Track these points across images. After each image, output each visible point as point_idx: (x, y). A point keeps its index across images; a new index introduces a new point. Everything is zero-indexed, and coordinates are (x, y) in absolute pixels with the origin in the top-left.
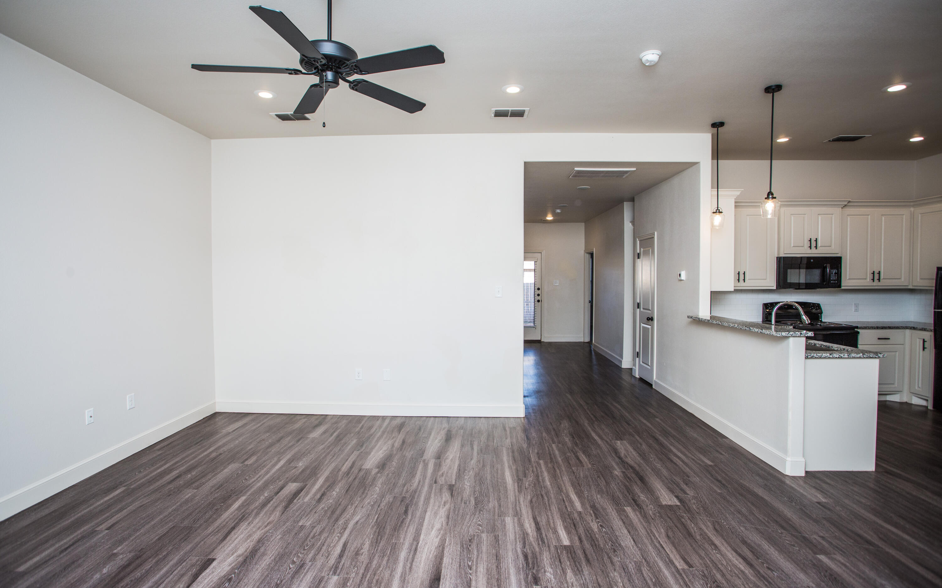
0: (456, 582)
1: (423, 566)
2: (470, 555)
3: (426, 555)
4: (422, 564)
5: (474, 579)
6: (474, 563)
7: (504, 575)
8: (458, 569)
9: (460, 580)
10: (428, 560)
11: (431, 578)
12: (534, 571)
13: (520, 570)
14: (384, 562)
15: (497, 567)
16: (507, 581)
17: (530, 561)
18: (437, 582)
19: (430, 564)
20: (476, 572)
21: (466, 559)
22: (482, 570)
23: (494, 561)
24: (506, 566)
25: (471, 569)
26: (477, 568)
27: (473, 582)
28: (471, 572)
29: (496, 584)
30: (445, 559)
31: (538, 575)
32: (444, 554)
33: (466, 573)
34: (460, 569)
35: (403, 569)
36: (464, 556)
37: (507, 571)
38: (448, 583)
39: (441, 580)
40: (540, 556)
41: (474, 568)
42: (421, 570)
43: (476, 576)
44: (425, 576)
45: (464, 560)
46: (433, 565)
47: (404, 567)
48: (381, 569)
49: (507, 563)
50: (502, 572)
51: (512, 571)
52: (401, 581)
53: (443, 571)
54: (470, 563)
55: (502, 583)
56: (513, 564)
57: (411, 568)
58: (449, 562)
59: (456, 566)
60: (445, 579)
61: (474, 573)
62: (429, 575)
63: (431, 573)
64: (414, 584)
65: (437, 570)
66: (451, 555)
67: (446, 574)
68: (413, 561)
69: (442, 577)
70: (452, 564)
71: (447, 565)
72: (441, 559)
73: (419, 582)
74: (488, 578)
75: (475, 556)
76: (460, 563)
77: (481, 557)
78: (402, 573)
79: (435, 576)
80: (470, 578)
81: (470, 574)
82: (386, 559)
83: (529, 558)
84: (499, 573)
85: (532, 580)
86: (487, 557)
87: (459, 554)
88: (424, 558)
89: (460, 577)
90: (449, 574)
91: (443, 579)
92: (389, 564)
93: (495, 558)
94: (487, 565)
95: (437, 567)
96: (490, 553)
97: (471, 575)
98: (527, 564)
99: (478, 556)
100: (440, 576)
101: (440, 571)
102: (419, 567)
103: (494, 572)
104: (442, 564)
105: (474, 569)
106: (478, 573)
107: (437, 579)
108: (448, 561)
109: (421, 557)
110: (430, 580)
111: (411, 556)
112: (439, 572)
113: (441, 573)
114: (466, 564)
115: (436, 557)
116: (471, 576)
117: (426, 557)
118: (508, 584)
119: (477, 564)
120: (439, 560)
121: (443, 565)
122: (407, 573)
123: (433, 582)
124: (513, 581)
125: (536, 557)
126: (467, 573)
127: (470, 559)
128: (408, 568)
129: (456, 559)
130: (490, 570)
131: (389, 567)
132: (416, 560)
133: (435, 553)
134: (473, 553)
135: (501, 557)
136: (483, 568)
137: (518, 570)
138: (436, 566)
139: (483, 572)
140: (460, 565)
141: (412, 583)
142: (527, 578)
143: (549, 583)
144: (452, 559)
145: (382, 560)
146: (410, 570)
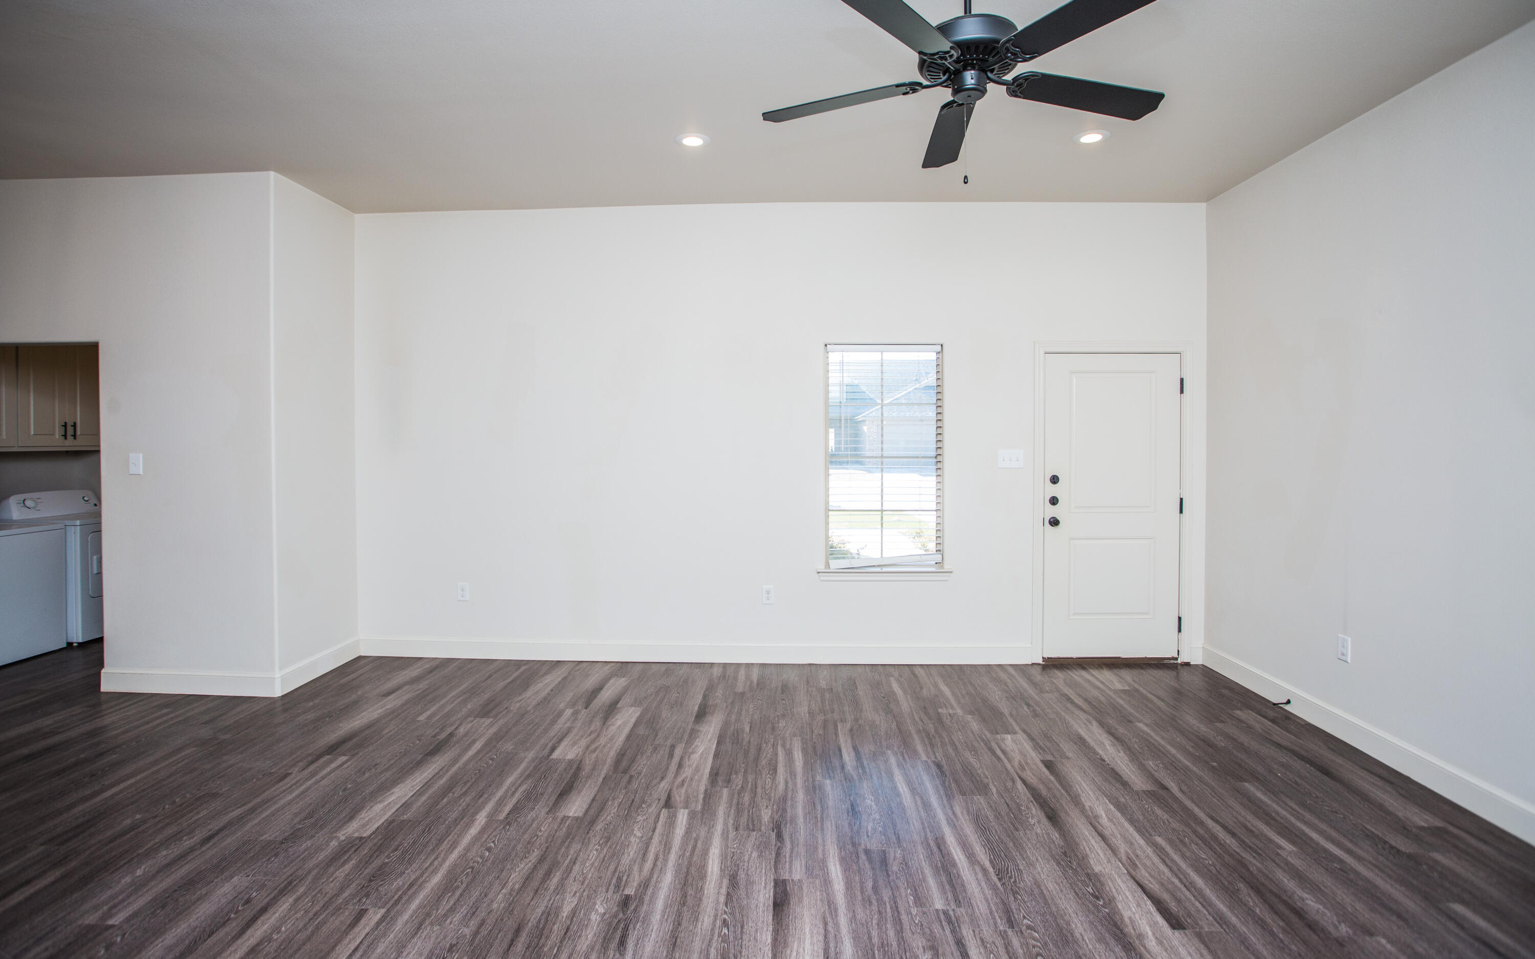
0: (749, 901)
1: (806, 926)
2: (724, 946)
3: (804, 947)
4: (807, 930)
5: (721, 905)
6: (717, 932)
7: (672, 910)
8: (745, 921)
9: (743, 904)
10: (799, 939)
11: (788, 908)
12: (621, 915)
13: (643, 918)
14: (874, 933)
15: (679, 924)
16: (669, 902)
17: (619, 933)
18: (778, 901)
19: (794, 930)
20: (716, 916)
21: (731, 938)
22: (706, 920)
23: (683, 935)
24: (664, 924)
25: (725, 920)
26: (713, 922)
27: (723, 901)
28: (725, 916)
29: (688, 897)
30: (769, 941)
31: (618, 910)
32: (772, 950)
33: (733, 914)
34: (743, 921)
35: (837, 922)
36: (734, 945)
37: (666, 917)
38: (762, 899)
39: (771, 904)
40: (596, 941)
41: (718, 923)
42: (807, 919)
43: (716, 910)
44: (798, 910)
45: (735, 938)
46: (788, 929)
47: (837, 925)
48: (874, 922)
49: (660, 931)
50: (674, 916)
51: (656, 917)
52: (833, 903)
53: (771, 918)
54: (725, 931)
55: (678, 899)
56: (651, 928)
57: (826, 924)
58: (761, 934)
59: (750, 927)
60: (766, 905)
61: (719, 915)
62: (791, 911)
63: (789, 916)
64: (812, 898)
65: (781, 919)
66: (759, 947)
67: (765, 914)
68: (826, 937)
69: (771, 908)
70: (756, 931)
71: (765, 929)
72: (775, 940)
73: (805, 902)
74: (699, 906)
75: (714, 945)
76: (742, 932)
77: (703, 943)
78: (837, 916)
79: (783, 910)
80: (727, 906)
81: (725, 913)
82: (875, 940)
83: (617, 940)
84: (679, 914)
85: (631, 902)
86: (693, 943)
87: (744, 950)
88: (808, 942)
89: (742, 908)
90: (761, 912)
91: (769, 905)
92: (866, 931)
93: (678, 940)
94: (695, 928)
95: (782, 925)
96: (686, 951)
97: (725, 911)
98: (626, 929)
99: (709, 945)
100: (774, 910)
101: (775, 917)
102: (812, 925)
103: (686, 916)
104: (773, 930)
105: (718, 921)
106: (712, 914)
107: (778, 905)
108: (764, 937)
109: (812, 944)
110: (789, 903)
111: (832, 945)
112: (777, 916)
113: (773, 916)
114: (732, 929)
115: (786, 944)
116: (726, 909)
117: (804, 943)
118: (671, 897)
119: (713, 930)
120: (779, 938)
121: (771, 929)
122: (828, 915)
123: (785, 901)
124: (661, 901)
125: (604, 942)
126: (730, 913)
127: (725, 939)
128: (830, 924)
129: (750, 940)
130: (692, 919)
131: (862, 924)
132: (821, 938)
133: (788, 952)
134: (717, 950)
135: (666, 943)
136: (703, 921)
137: (646, 920)
138: (784, 927)
139: (704, 916)
140: (742, 927)
141: (816, 900)
142: (637, 906)
143: (608, 898)
144: (755, 938)
145: (880, 937)
146: (825, 920)
